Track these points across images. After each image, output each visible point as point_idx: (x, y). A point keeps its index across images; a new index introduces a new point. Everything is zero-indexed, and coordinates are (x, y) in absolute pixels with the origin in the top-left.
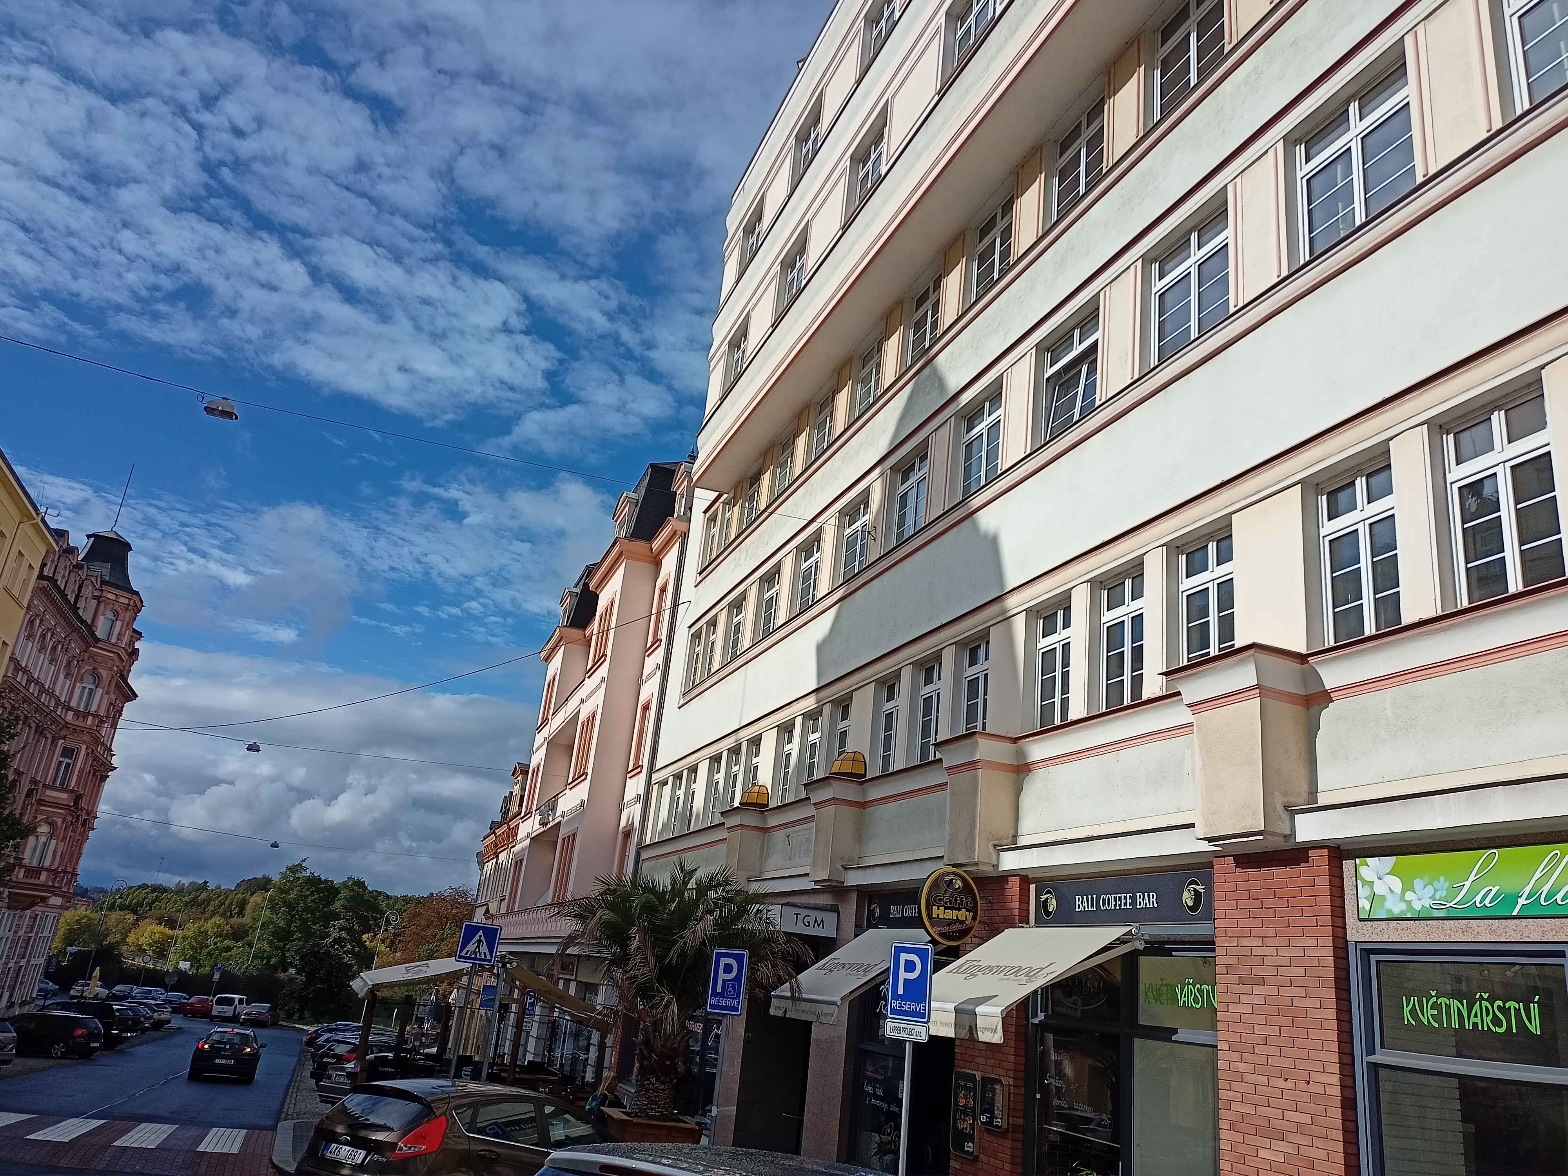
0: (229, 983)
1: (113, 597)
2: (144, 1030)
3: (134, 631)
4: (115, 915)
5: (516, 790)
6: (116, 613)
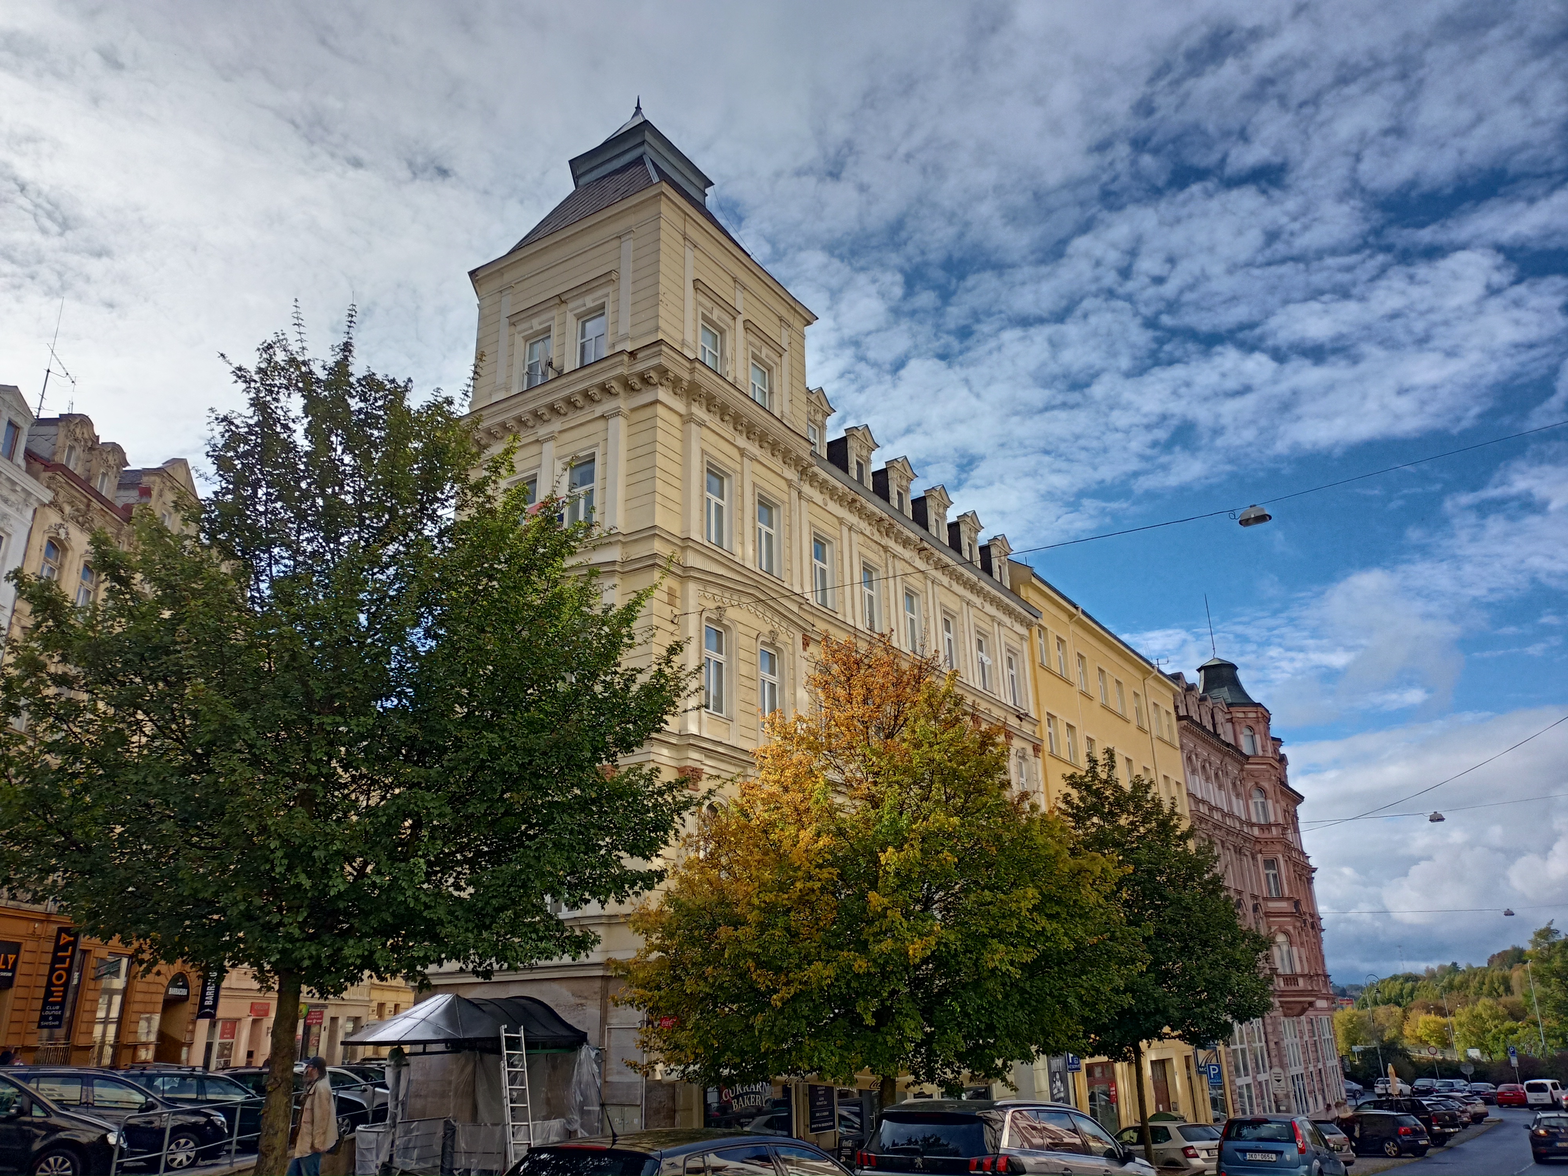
0: (1532, 1067)
1: (1241, 715)
2: (1465, 1125)
3: (1273, 739)
4: (1382, 1010)
6: (1251, 728)
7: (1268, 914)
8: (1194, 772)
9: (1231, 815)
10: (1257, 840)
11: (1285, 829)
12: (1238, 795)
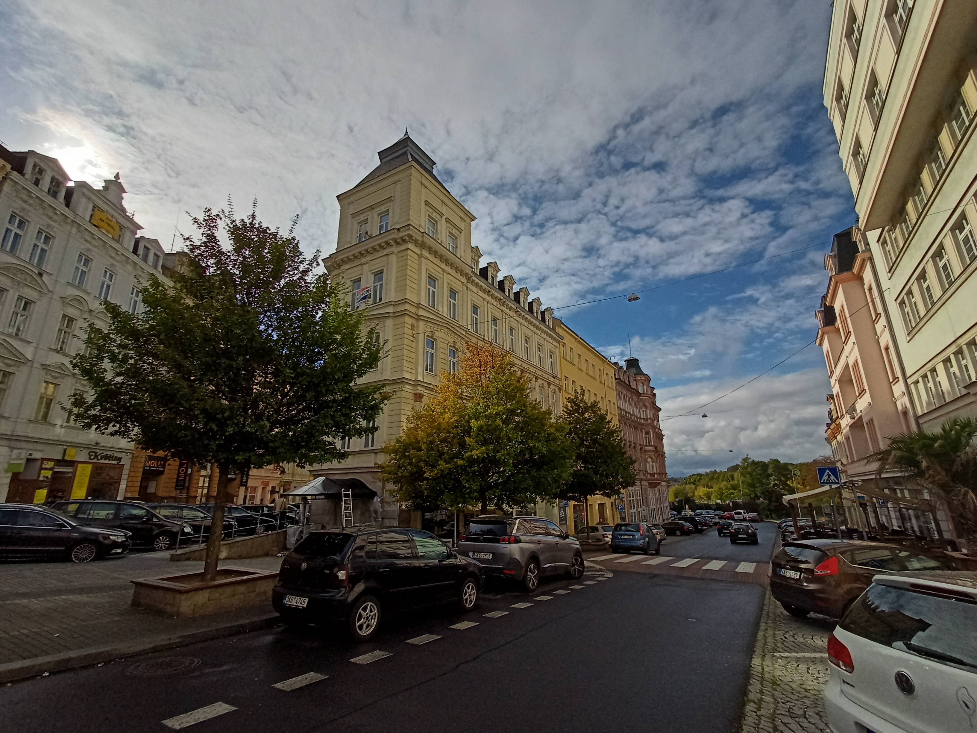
1: (640, 378)
3: (651, 387)
6: (643, 383)
7: (645, 451)
8: (620, 399)
9: (634, 415)
10: (643, 424)
11: (653, 420)
12: (637, 408)
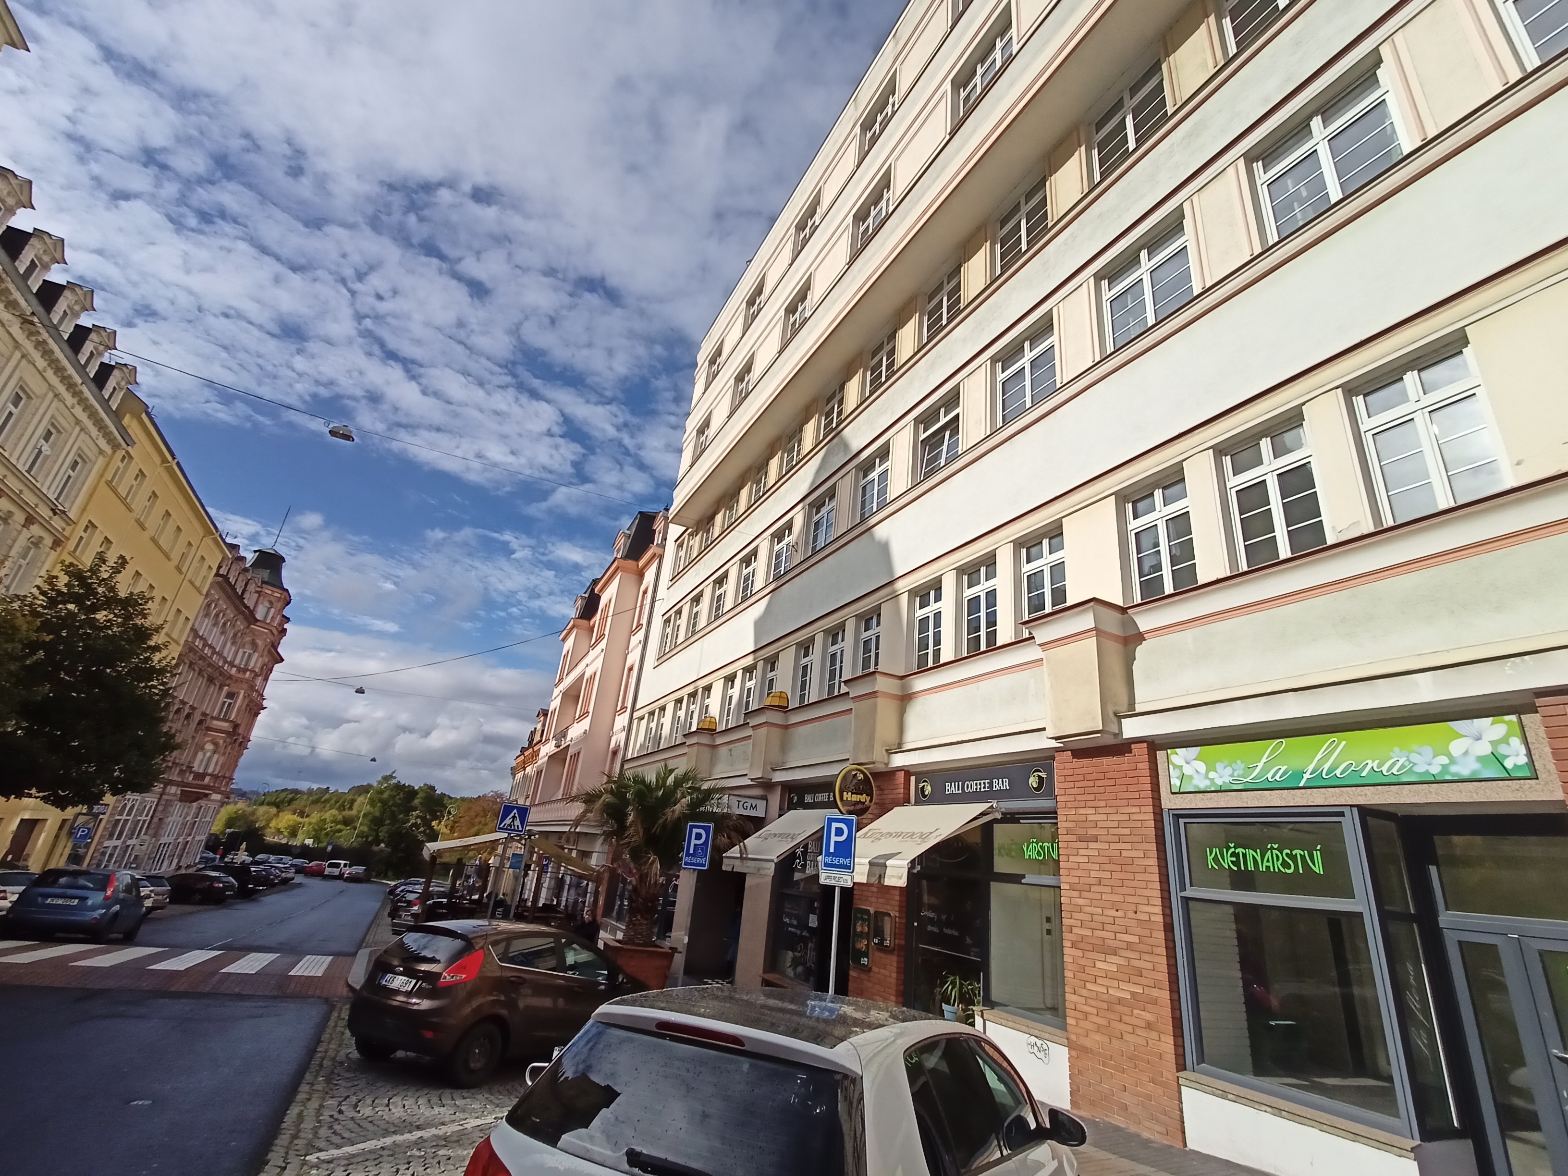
0: (338, 853)
1: (269, 592)
3: (284, 616)
4: (263, 809)
5: (539, 726)
6: (271, 604)
7: (209, 729)
8: (207, 614)
9: (220, 654)
10: (230, 677)
11: (257, 676)
12: (233, 644)
